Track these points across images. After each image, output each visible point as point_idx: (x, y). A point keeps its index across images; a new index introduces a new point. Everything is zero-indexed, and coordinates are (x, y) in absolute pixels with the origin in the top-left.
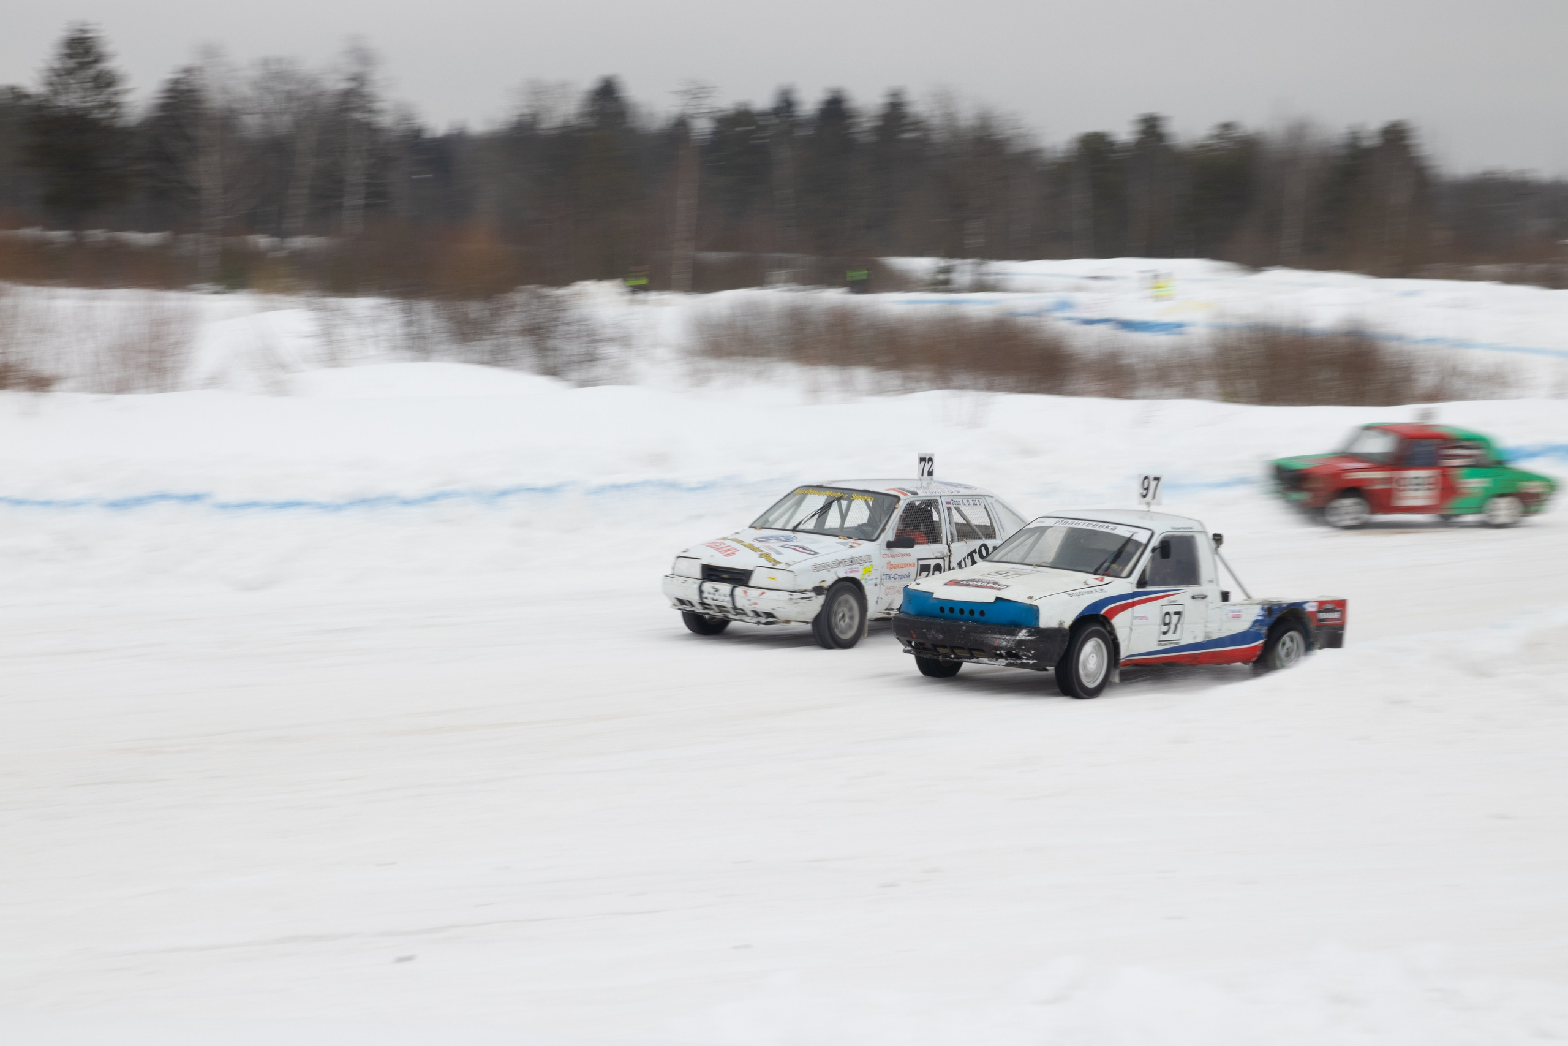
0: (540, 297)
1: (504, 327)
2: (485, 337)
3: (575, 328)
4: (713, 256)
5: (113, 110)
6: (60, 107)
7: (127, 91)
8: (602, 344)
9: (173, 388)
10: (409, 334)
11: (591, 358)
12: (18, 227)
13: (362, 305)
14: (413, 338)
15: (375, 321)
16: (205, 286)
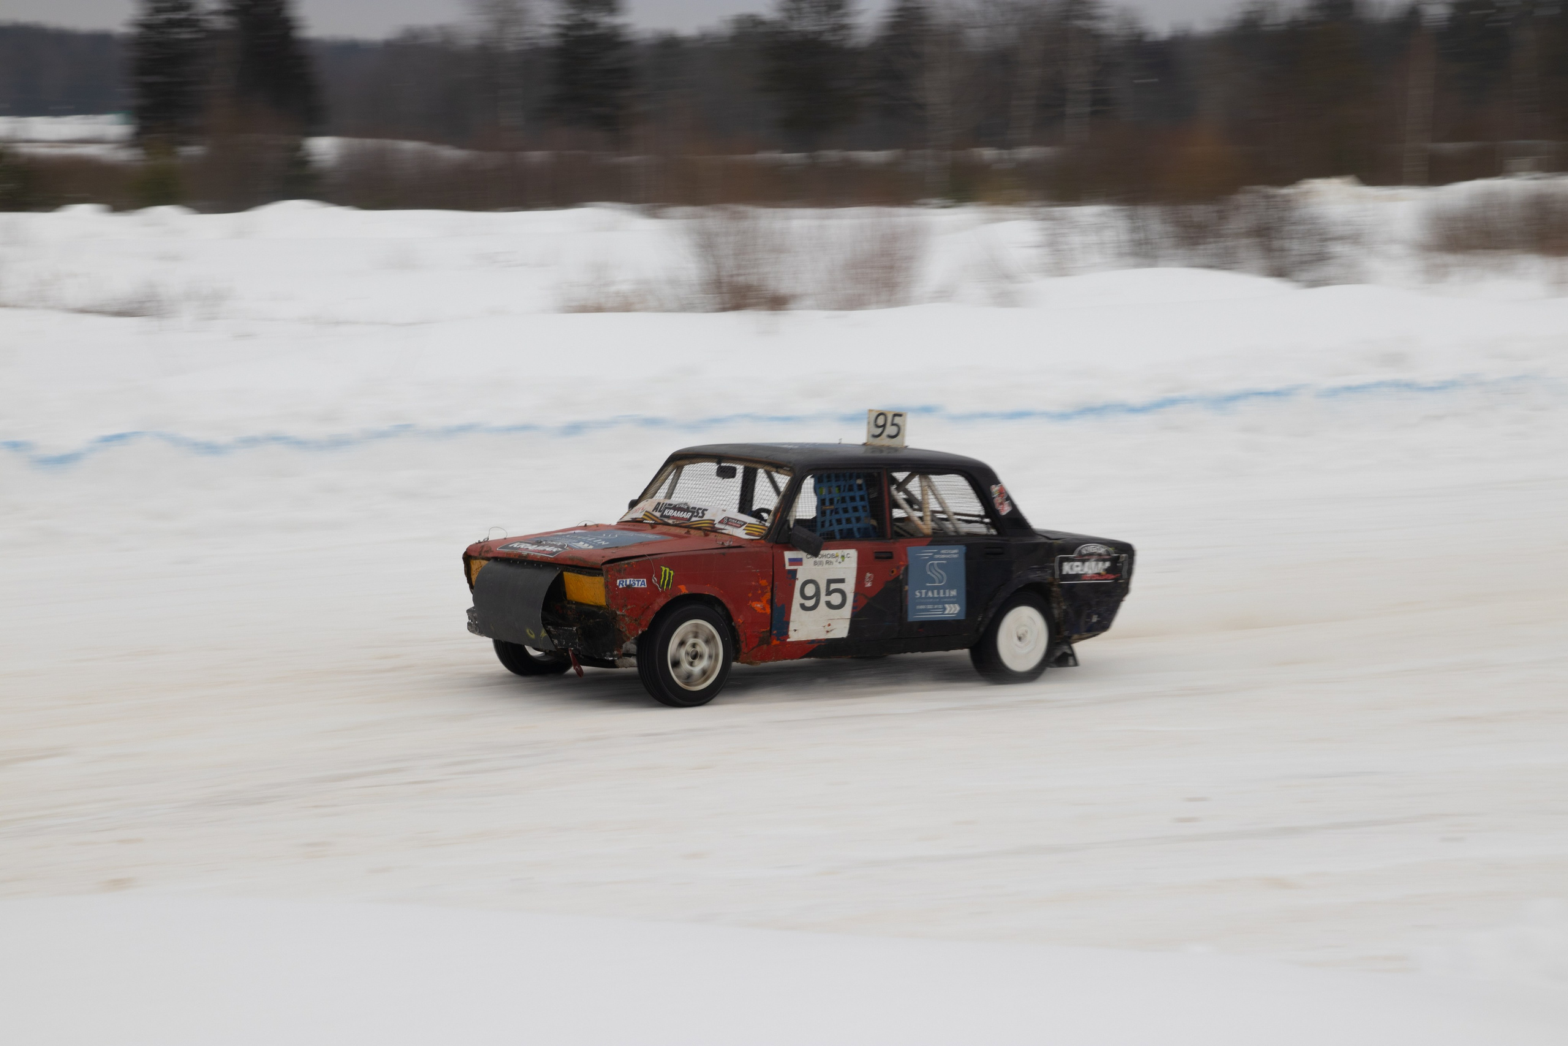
0: (1267, 197)
1: (1231, 229)
2: (1212, 240)
3: (1302, 227)
4: (1450, 147)
5: (845, 32)
6: (793, 32)
7: (859, 13)
8: (1329, 243)
9: (904, 302)
10: (1132, 241)
11: (1321, 258)
12: (754, 151)
13: (1087, 213)
14: (1141, 244)
15: (1099, 228)
16: (935, 201)
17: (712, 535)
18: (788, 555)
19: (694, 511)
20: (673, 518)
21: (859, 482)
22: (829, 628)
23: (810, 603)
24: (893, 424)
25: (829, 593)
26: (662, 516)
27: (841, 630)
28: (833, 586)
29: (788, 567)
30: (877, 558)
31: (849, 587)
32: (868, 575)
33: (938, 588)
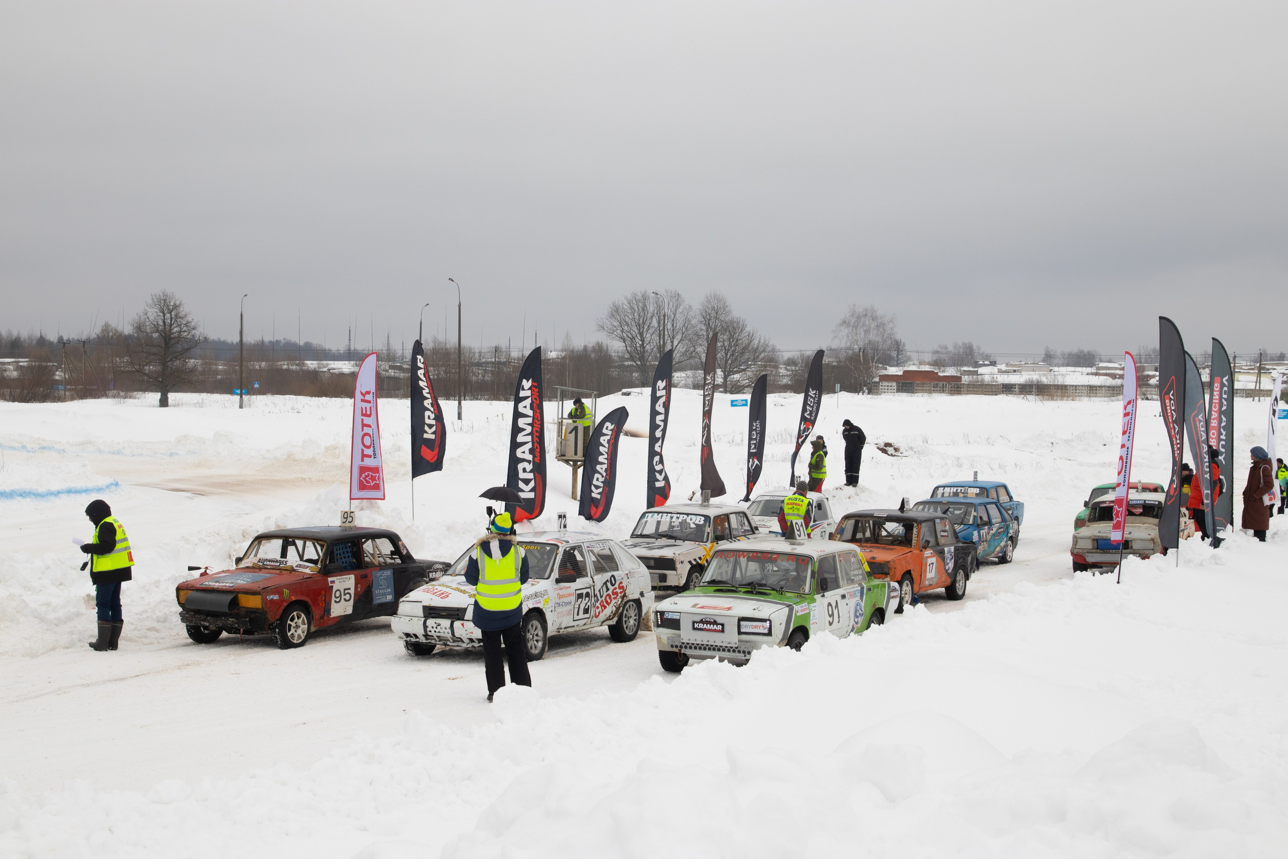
17: (293, 573)
18: (330, 579)
19: (280, 562)
20: (270, 565)
21: (349, 545)
22: (345, 610)
23: (338, 600)
24: (350, 517)
25: (345, 595)
26: (263, 564)
27: (349, 611)
28: (346, 591)
29: (330, 585)
30: (362, 577)
31: (352, 591)
32: (359, 585)
33: (384, 589)
